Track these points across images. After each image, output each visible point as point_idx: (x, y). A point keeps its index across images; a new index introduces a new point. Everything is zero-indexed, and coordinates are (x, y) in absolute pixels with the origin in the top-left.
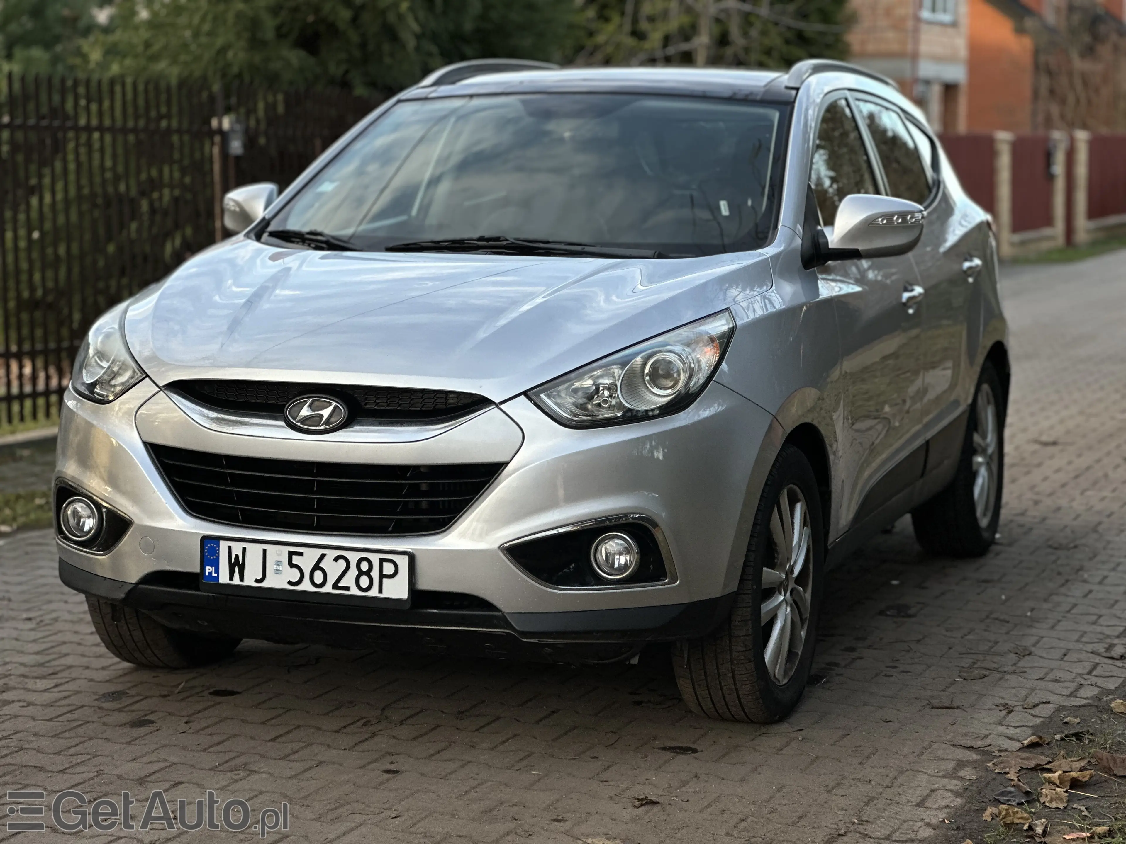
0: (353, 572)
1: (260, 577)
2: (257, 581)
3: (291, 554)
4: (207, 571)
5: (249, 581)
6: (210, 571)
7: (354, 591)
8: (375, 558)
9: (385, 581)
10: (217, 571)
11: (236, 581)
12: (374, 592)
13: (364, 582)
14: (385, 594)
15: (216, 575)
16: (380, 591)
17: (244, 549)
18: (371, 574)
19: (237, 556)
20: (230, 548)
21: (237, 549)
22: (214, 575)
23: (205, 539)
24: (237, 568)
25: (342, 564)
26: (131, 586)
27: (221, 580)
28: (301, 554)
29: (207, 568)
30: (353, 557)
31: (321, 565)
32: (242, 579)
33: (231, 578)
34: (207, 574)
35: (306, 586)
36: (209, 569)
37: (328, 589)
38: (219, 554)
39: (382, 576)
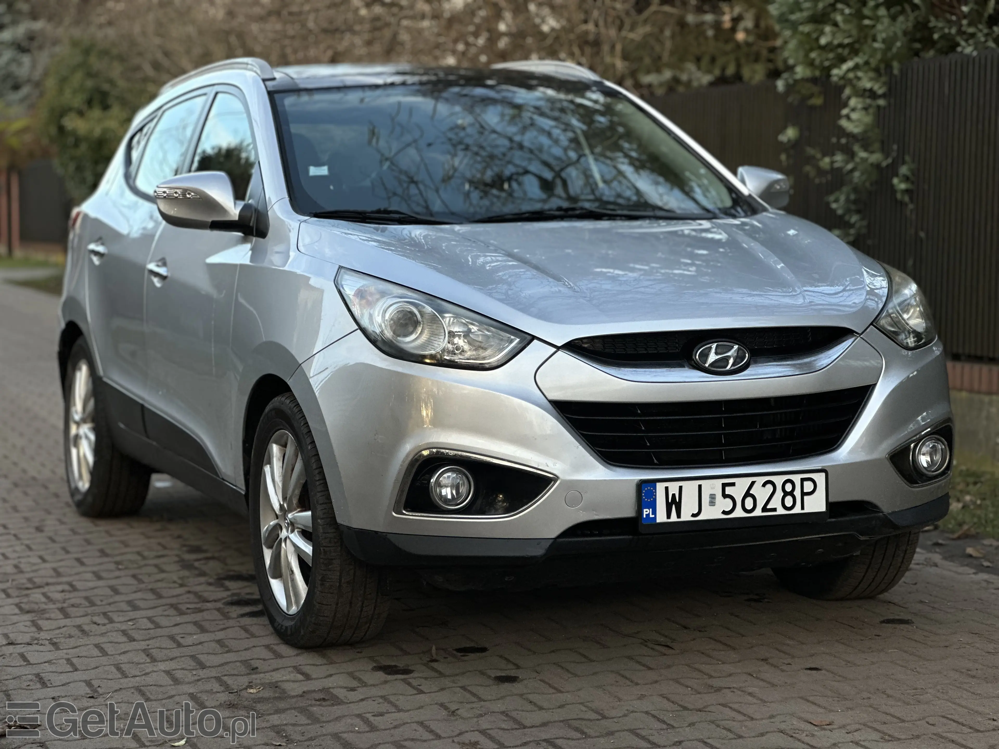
0: (779, 494)
1: (696, 511)
2: (693, 515)
3: (724, 486)
4: (645, 513)
5: (686, 516)
6: (647, 513)
7: (781, 511)
8: (796, 479)
9: (806, 498)
10: (654, 512)
11: (674, 518)
12: (797, 510)
13: (789, 501)
14: (806, 511)
15: (653, 516)
16: (803, 508)
17: (681, 488)
18: (794, 493)
19: (674, 495)
20: (667, 488)
21: (674, 488)
22: (651, 516)
23: (641, 484)
24: (674, 506)
25: (770, 487)
26: (551, 541)
27: (658, 521)
28: (733, 484)
29: (645, 510)
30: (779, 480)
31: (751, 492)
32: (679, 516)
33: (669, 516)
34: (645, 516)
35: (739, 513)
36: (646, 512)
37: (758, 512)
38: (656, 496)
39: (803, 494)
